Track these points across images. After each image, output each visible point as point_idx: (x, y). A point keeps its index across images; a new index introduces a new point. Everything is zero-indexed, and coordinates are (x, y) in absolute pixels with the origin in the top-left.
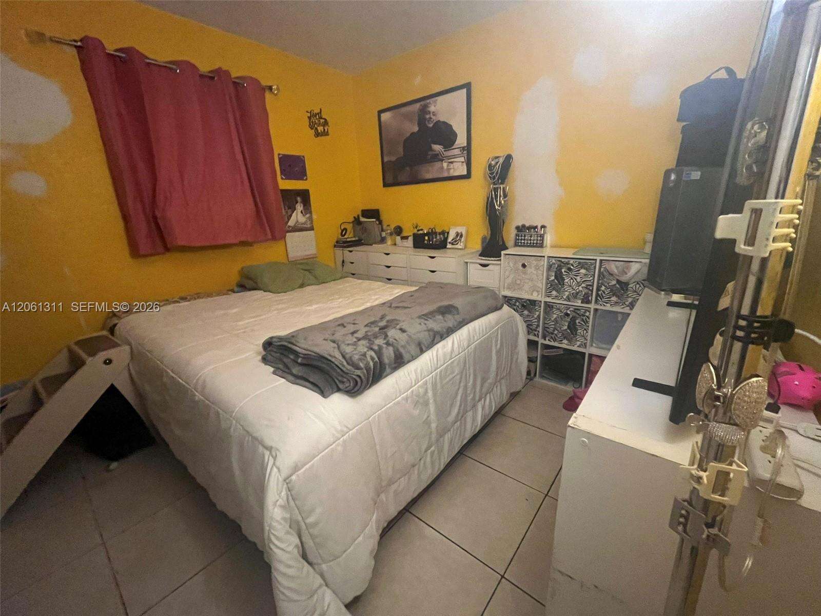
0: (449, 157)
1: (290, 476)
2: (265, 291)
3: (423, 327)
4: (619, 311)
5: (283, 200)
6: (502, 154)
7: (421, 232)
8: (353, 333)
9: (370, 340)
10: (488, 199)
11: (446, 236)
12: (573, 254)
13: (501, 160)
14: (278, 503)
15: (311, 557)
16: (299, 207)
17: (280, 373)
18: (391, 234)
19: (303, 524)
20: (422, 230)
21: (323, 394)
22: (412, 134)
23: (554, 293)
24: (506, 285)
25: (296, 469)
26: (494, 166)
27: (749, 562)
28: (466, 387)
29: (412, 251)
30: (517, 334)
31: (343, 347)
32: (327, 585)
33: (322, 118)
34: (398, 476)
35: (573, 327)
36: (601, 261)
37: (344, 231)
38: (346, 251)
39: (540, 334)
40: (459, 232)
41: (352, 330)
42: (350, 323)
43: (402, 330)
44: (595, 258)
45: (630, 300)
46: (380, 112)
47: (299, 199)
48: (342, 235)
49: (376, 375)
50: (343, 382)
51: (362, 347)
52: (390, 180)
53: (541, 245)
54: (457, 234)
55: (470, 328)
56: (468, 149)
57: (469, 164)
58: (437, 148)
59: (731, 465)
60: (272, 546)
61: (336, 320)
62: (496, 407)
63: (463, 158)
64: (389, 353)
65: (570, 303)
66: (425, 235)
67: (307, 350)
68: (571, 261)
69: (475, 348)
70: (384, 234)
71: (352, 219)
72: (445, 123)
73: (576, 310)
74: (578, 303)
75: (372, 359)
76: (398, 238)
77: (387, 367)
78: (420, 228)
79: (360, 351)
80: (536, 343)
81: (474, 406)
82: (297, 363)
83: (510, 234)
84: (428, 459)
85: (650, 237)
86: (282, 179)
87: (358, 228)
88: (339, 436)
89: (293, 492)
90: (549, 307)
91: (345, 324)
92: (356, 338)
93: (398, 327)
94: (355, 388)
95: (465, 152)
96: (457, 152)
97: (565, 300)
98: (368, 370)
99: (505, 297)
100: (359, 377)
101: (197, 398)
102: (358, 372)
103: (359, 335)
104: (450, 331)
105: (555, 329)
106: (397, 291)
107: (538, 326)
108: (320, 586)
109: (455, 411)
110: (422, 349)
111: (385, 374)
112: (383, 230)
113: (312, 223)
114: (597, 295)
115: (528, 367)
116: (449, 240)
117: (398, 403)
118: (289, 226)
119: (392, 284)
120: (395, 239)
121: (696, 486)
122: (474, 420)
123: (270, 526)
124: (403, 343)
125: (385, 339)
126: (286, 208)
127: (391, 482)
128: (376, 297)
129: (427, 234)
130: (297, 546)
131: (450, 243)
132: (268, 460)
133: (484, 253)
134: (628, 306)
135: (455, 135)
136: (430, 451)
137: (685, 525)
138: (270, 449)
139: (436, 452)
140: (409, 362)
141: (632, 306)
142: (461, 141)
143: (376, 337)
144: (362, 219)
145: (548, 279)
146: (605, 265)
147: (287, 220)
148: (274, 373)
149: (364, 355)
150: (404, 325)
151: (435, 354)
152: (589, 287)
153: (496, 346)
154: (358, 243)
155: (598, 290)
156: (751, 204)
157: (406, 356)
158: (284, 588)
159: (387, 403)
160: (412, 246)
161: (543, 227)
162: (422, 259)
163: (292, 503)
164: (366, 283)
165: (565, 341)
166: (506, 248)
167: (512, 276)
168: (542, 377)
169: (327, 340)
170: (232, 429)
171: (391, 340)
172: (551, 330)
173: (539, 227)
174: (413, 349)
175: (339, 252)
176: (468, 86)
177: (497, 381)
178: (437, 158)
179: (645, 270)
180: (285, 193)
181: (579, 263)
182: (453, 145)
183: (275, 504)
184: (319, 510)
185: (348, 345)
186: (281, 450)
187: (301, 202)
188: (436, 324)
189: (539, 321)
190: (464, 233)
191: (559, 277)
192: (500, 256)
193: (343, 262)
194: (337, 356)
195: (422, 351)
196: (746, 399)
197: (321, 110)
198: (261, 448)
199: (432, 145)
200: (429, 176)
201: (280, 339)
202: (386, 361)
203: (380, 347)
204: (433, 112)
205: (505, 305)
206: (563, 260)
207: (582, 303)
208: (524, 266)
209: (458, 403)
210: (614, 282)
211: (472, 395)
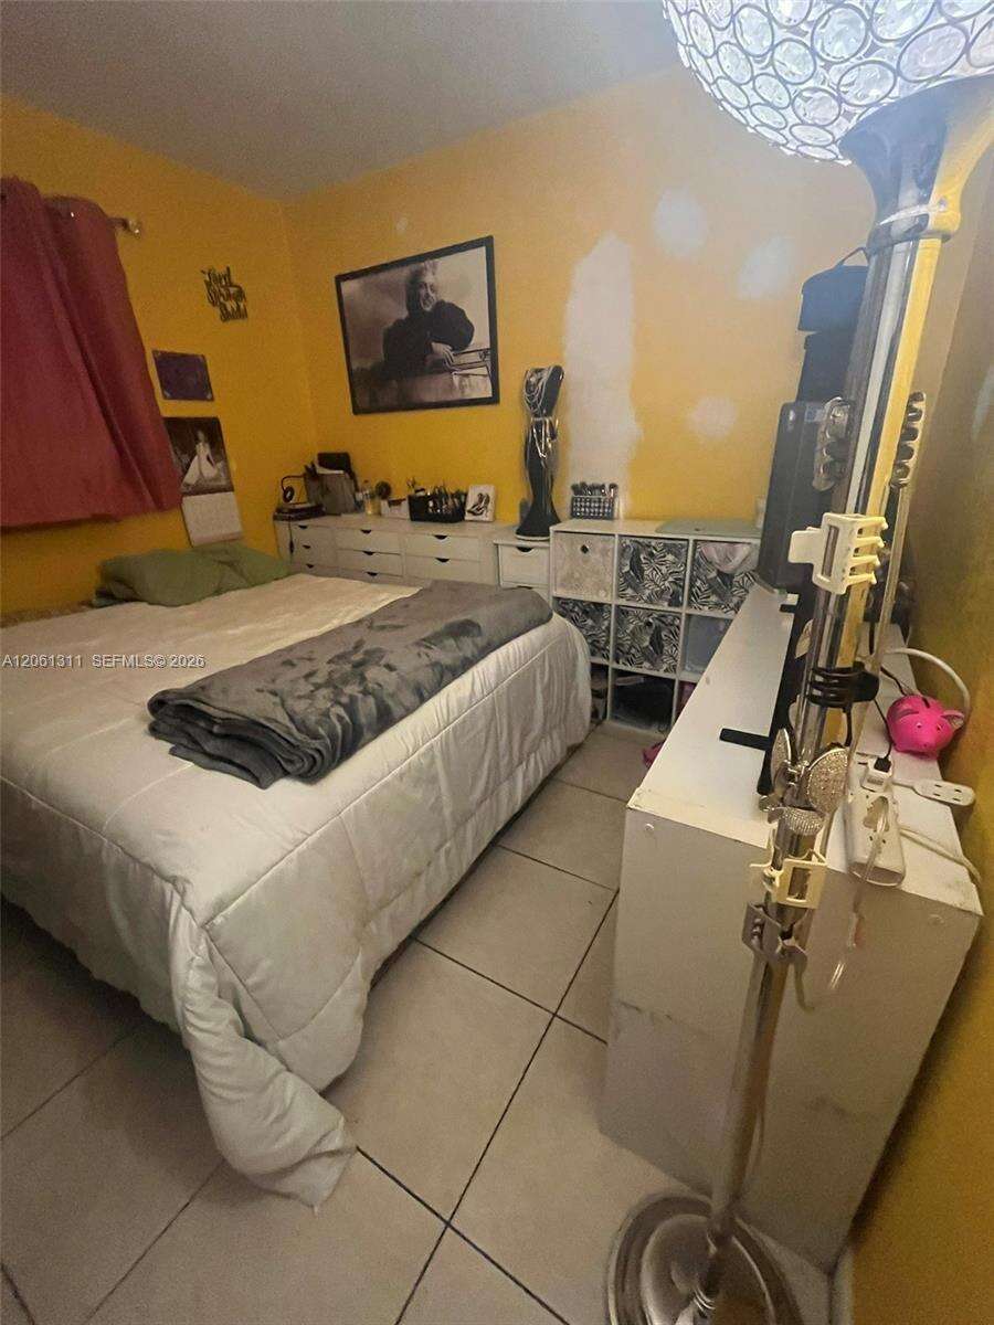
0: (462, 366)
1: (212, 919)
2: (150, 604)
3: (425, 661)
4: (719, 616)
5: (171, 438)
6: (548, 365)
7: (422, 494)
8: (308, 676)
9: (335, 687)
10: (527, 440)
11: (463, 500)
12: (657, 531)
13: (546, 376)
14: (195, 964)
15: (258, 1034)
16: (203, 450)
17: (182, 750)
18: (372, 497)
19: (241, 987)
20: (423, 490)
21: (259, 782)
22: (399, 323)
23: (629, 591)
24: (558, 579)
25: (221, 906)
26: (535, 385)
27: (839, 971)
28: (497, 748)
29: (408, 525)
30: (575, 658)
31: (290, 702)
32: (289, 1070)
33: (231, 285)
34: (394, 892)
35: (657, 643)
36: (696, 541)
37: (288, 493)
38: (295, 526)
39: (611, 656)
40: (484, 493)
41: (306, 671)
42: (302, 659)
43: (390, 668)
44: (686, 537)
45: (735, 600)
46: (340, 279)
47: (201, 435)
48: (287, 500)
49: (347, 745)
50: (291, 762)
51: (323, 700)
52: (365, 400)
53: (610, 517)
54: (481, 497)
55: (500, 656)
56: (492, 354)
57: (494, 377)
58: (442, 349)
59: (810, 860)
60: (190, 1030)
61: (279, 652)
62: (544, 769)
63: (485, 368)
64: (367, 708)
65: (652, 607)
66: (427, 498)
67: (227, 712)
68: (653, 543)
69: (509, 687)
70: (360, 496)
71: (302, 471)
72: (452, 307)
73: (662, 617)
74: (665, 606)
75: (340, 718)
76: (384, 504)
77: (365, 730)
78: (422, 486)
79: (320, 708)
80: (605, 668)
81: (511, 775)
82: (211, 732)
83: (563, 498)
84: (442, 860)
85: (763, 504)
86: (165, 397)
87: (314, 485)
88: (290, 848)
89: (220, 942)
90: (622, 612)
91: (295, 661)
92: (314, 684)
93: (383, 662)
94: (313, 770)
95: (488, 359)
96: (474, 357)
97: (646, 602)
98: (333, 736)
99: (559, 599)
100: (318, 751)
101: (33, 806)
102: (316, 744)
103: (318, 679)
104: (467, 664)
105: (631, 647)
106: (385, 597)
107: (607, 642)
108: (277, 1073)
109: (481, 784)
110: (423, 697)
111: (362, 742)
112: (357, 490)
113: (229, 477)
114: (691, 593)
115: (594, 706)
116: (468, 507)
117: (387, 785)
118: (188, 485)
119: (376, 582)
120: (379, 506)
121: (770, 890)
122: (511, 794)
123: (184, 1000)
124: (391, 689)
125: (360, 683)
126: (179, 453)
127: (383, 904)
128: (350, 607)
129: (433, 497)
130: (233, 1022)
131: (469, 512)
132: (172, 897)
133: (523, 530)
134: (732, 609)
135: (470, 328)
136: (444, 849)
137: (760, 936)
138: (173, 880)
139: (453, 851)
140: (402, 718)
141: (737, 607)
142: (480, 338)
143: (345, 682)
144: (321, 470)
145: (621, 569)
146: (702, 548)
147: (181, 473)
148: (173, 752)
149: (326, 714)
150: (391, 659)
151: (444, 702)
152: (678, 582)
153: (542, 678)
154: (316, 512)
155: (692, 586)
156: (829, 517)
157: (397, 710)
158: (216, 1086)
159: (369, 785)
160: (408, 517)
161: (613, 486)
162: (424, 539)
163: (219, 959)
164: (331, 583)
165: (646, 664)
166: (557, 521)
167: (567, 567)
168: (616, 718)
169: (262, 691)
170: (104, 854)
171: (370, 685)
172: (626, 648)
173: (607, 486)
174: (408, 698)
175: (283, 526)
176: (488, 242)
177: (546, 732)
178: (442, 367)
179: (755, 556)
180: (174, 423)
181: (665, 545)
182: (466, 346)
183: (189, 966)
184: (266, 964)
185: (300, 697)
186: (191, 880)
187: (206, 442)
188: (445, 655)
189: (608, 635)
190: (491, 497)
191: (636, 567)
192: (547, 534)
193: (292, 545)
194: (280, 719)
195: (423, 700)
196: (823, 777)
197: (228, 269)
198: (157, 880)
199: (433, 344)
200: (430, 398)
201: (179, 693)
202: (363, 720)
203: (353, 699)
204: (431, 286)
205: (555, 614)
206: (641, 540)
207: (669, 605)
208: (584, 549)
209: (485, 773)
210: (714, 574)
211: (507, 758)
